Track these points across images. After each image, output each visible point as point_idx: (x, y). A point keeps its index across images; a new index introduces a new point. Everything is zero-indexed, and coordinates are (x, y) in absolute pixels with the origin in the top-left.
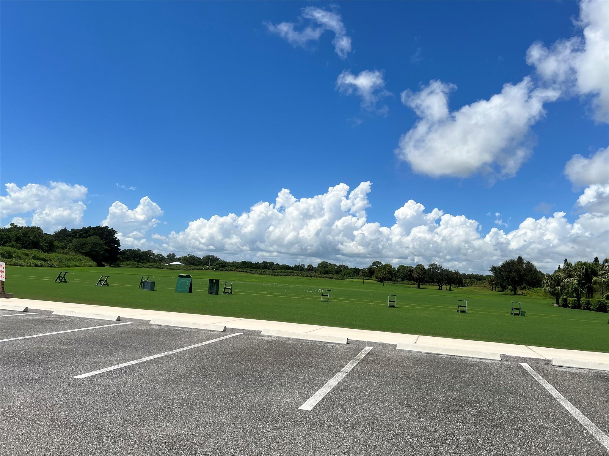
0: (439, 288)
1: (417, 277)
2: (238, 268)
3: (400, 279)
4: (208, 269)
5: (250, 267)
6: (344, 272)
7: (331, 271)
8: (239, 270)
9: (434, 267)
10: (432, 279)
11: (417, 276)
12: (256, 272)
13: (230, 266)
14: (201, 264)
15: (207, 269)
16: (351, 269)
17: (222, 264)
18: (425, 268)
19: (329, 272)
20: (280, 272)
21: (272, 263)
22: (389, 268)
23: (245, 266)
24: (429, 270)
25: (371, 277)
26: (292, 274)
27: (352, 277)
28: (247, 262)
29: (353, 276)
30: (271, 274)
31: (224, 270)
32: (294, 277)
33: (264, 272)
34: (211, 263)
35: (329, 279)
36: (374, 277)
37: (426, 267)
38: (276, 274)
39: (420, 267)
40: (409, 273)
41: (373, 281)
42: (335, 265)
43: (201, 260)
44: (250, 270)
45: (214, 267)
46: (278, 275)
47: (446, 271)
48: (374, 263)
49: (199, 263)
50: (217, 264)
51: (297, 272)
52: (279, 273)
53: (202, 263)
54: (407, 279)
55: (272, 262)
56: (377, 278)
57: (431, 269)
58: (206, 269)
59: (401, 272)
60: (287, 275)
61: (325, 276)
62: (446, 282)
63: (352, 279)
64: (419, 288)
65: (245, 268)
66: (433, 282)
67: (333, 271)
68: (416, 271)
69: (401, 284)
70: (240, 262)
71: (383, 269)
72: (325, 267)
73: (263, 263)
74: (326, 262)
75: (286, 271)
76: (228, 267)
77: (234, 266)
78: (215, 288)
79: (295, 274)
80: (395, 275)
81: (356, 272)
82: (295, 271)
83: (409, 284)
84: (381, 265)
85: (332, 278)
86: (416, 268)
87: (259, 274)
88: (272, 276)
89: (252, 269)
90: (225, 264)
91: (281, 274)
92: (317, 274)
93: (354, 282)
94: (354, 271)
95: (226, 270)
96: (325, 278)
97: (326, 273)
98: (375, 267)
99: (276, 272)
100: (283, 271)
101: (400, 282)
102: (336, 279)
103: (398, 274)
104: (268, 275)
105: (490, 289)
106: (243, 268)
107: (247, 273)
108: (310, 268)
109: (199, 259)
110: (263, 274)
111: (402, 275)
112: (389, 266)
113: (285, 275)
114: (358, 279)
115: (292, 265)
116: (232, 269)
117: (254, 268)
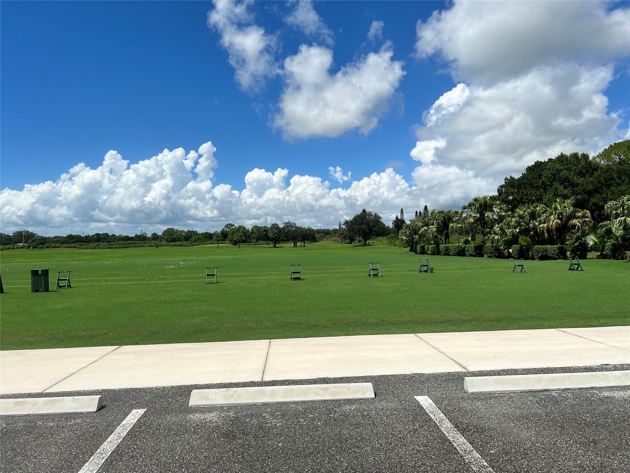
0: (294, 245)
1: (273, 237)
2: (64, 243)
3: (255, 240)
4: (23, 247)
5: (79, 241)
6: (194, 238)
7: (179, 239)
8: (65, 245)
9: (288, 225)
10: (287, 237)
11: (273, 235)
12: (88, 247)
13: (52, 242)
14: (12, 243)
15: (20, 248)
16: (202, 233)
17: (41, 240)
18: (279, 227)
19: (177, 240)
20: (119, 244)
21: (106, 235)
22: (243, 229)
23: (73, 241)
24: (284, 228)
25: (225, 241)
26: (134, 245)
27: (203, 243)
28: (74, 236)
29: (204, 241)
30: (107, 247)
31: (45, 247)
32: (137, 248)
33: (98, 245)
34: (25, 240)
35: (178, 247)
36: (228, 240)
37: (281, 226)
38: (114, 246)
39: (275, 226)
40: (265, 233)
41: (226, 245)
42: (183, 232)
43: (11, 237)
44: (80, 245)
45: (30, 244)
46: (115, 248)
47: (299, 228)
48: (227, 226)
49: (8, 242)
50: (33, 241)
51: (140, 242)
52: (117, 246)
53: (12, 241)
54: (263, 240)
55: (107, 233)
56: (231, 241)
57: (285, 227)
58: (18, 248)
59: (255, 233)
60: (127, 247)
61: (173, 244)
62: (301, 239)
63: (204, 244)
64: (275, 247)
65: (72, 243)
66: (288, 240)
67: (182, 237)
68: (272, 231)
69: (256, 244)
70: (65, 236)
71: (237, 231)
72: (171, 234)
73: (95, 235)
74: (172, 229)
75: (126, 242)
76: (49, 243)
77: (58, 242)
78: (43, 282)
79: (137, 245)
80: (250, 237)
81: (208, 237)
82: (136, 242)
83: (264, 244)
84: (234, 227)
85: (182, 246)
86: (271, 227)
87: (92, 248)
88: (110, 250)
89: (82, 244)
90: (45, 240)
91: (120, 246)
92: (163, 243)
93: (206, 247)
94: (205, 236)
95: (47, 247)
96: (173, 247)
97: (174, 240)
98: (228, 229)
99: (113, 245)
100: (121, 242)
101: (255, 243)
102: (186, 246)
103: (252, 235)
104: (103, 248)
105: (339, 242)
106: (70, 243)
107: (75, 248)
108: (155, 237)
109: (8, 236)
110: (97, 248)
111: (257, 236)
112: (243, 228)
113: (124, 247)
114: (211, 244)
115: (132, 235)
116: (56, 245)
117: (85, 242)
